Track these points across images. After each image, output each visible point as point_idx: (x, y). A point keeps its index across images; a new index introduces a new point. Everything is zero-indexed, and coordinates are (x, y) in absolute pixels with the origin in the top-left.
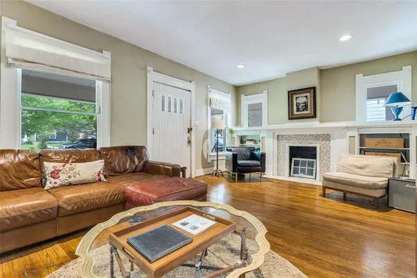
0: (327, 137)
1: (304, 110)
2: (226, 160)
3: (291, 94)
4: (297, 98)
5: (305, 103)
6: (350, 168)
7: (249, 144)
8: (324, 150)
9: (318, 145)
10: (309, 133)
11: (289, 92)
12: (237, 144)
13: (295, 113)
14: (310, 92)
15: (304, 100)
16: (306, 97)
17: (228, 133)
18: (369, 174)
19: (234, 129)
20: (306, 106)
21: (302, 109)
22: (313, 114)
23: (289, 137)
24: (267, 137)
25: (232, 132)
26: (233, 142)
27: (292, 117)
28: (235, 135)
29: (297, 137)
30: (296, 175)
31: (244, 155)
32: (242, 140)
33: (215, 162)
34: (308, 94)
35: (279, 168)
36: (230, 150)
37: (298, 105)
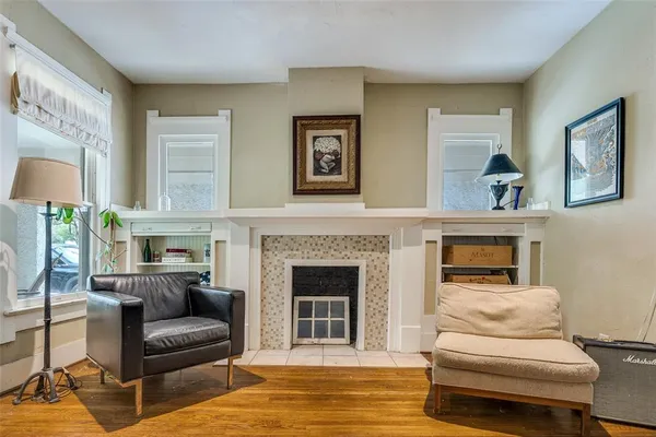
0: (381, 243)
1: (331, 172)
2: (91, 322)
3: (302, 125)
4: (315, 138)
5: (335, 153)
6: (471, 319)
7: (172, 263)
8: (375, 273)
9: (362, 263)
10: (343, 233)
11: (295, 119)
12: (132, 263)
13: (310, 177)
14: (346, 127)
15: (333, 145)
16: (338, 138)
17: (97, 224)
18: (519, 333)
19: (124, 214)
20: (338, 161)
21: (326, 170)
22: (352, 184)
23: (292, 243)
24: (234, 242)
25: (113, 222)
26: (119, 259)
27: (301, 189)
28: (125, 235)
29: (314, 242)
30: (305, 341)
31: (165, 299)
32: (150, 249)
33: (39, 336)
34: (342, 132)
35: (266, 329)
36: (109, 289)
37: (318, 156)
